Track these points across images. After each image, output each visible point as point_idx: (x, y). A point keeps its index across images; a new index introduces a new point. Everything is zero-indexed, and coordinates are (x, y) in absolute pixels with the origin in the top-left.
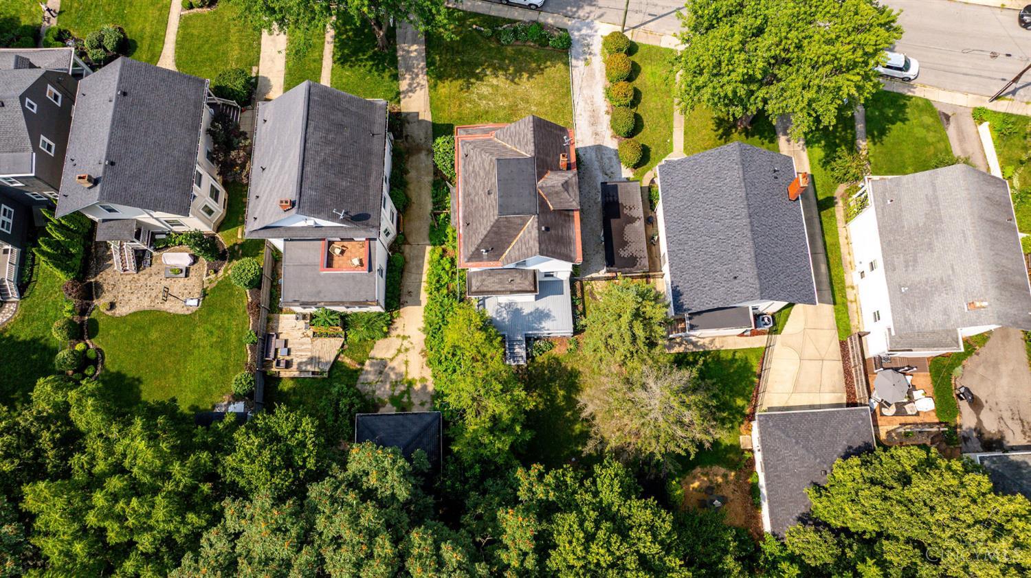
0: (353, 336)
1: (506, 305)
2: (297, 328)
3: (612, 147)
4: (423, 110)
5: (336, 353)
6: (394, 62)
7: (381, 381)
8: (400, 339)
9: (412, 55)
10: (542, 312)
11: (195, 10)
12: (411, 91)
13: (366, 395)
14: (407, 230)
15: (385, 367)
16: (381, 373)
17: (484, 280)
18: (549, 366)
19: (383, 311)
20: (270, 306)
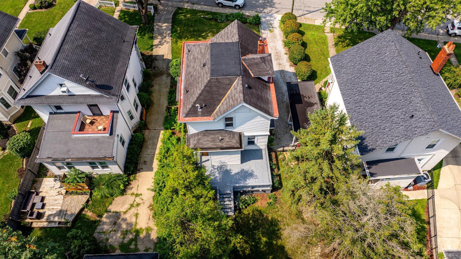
0: (96, 194)
1: (218, 167)
2: (55, 188)
3: (290, 71)
4: (167, 53)
5: (81, 207)
6: (152, 30)
7: (115, 231)
8: (134, 197)
9: (163, 28)
10: (247, 172)
11: (37, 10)
12: (160, 45)
13: (101, 242)
14: (148, 120)
15: (119, 218)
16: (115, 223)
17: (200, 139)
18: (254, 217)
19: (121, 173)
20: (38, 172)
